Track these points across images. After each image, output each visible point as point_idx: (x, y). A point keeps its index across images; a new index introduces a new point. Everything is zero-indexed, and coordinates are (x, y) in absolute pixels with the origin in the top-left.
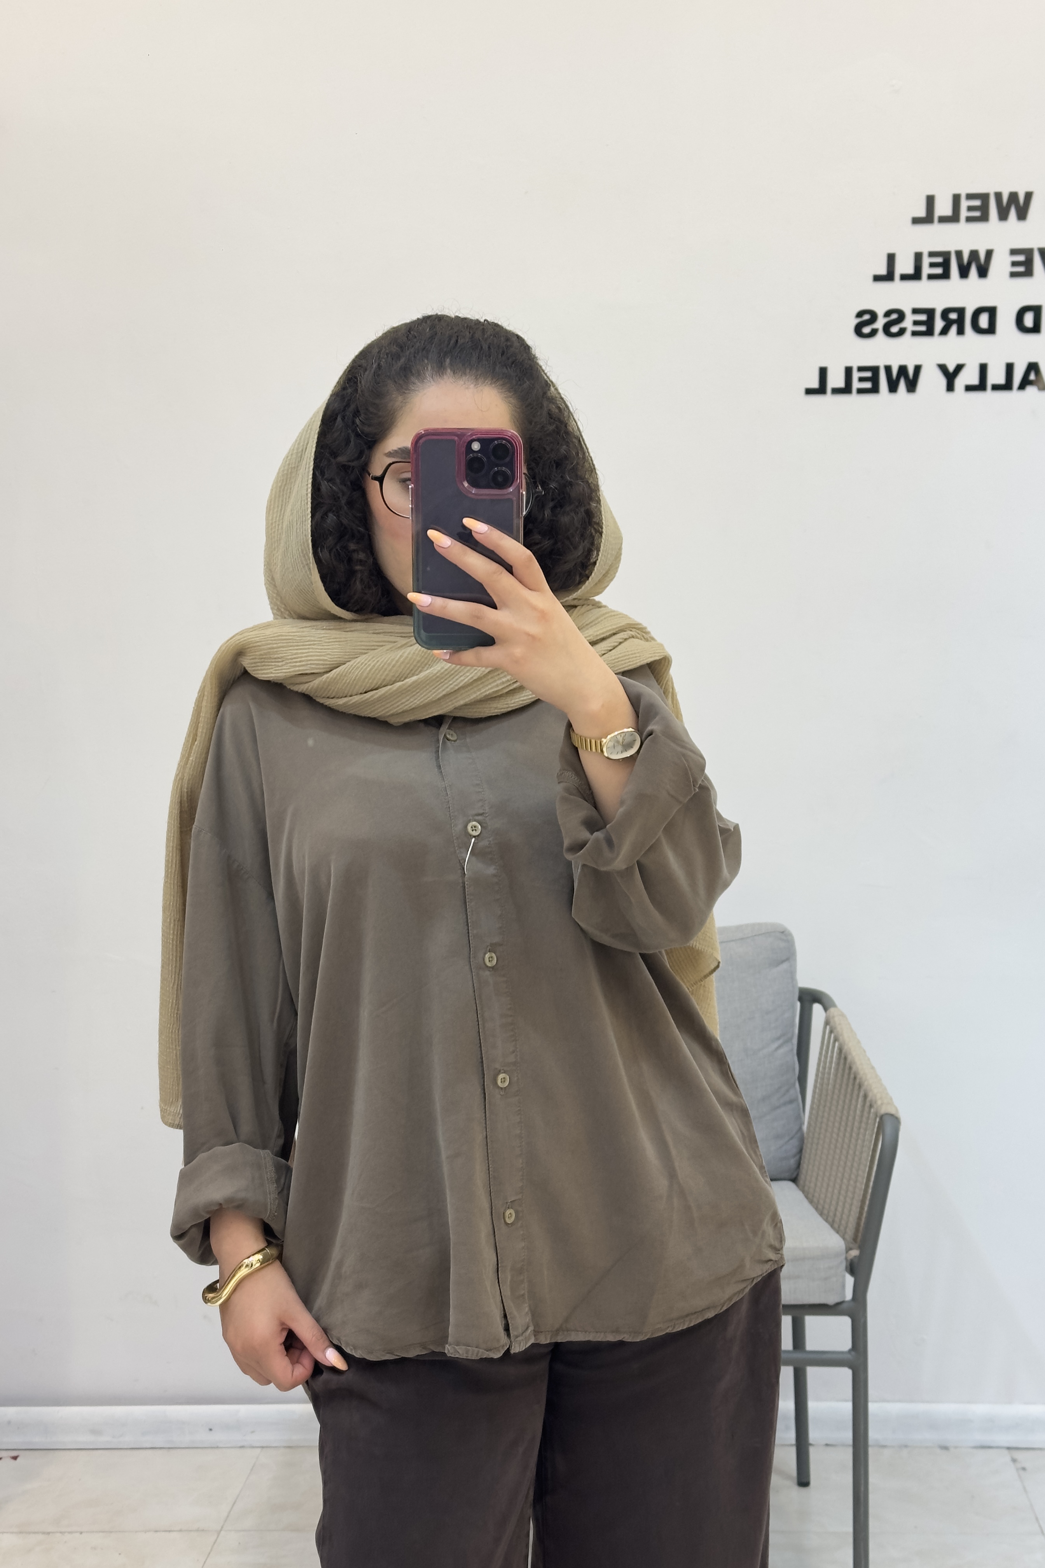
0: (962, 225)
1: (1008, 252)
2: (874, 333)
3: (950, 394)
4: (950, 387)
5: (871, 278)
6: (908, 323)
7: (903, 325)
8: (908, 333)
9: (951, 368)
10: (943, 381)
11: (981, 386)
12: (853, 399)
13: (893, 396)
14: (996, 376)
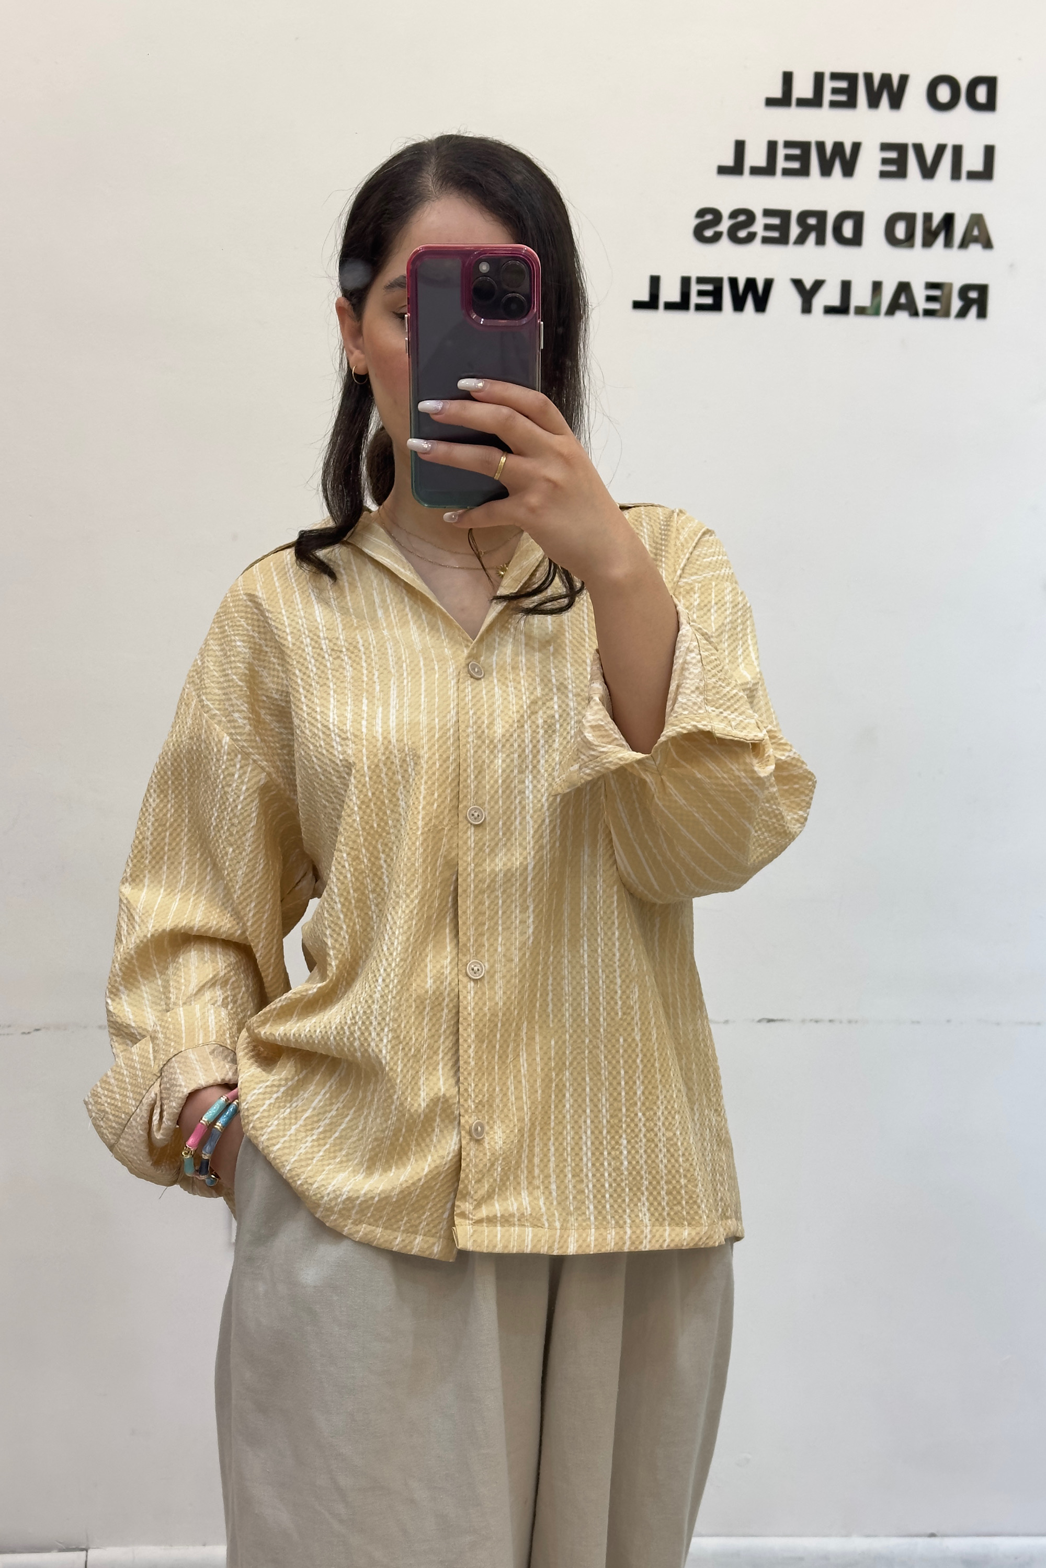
0: (825, 113)
1: (878, 147)
2: (717, 237)
3: (806, 317)
4: (807, 309)
5: (715, 170)
6: (758, 227)
7: (752, 229)
8: (758, 239)
9: (808, 284)
10: (796, 300)
11: (842, 309)
12: (691, 316)
13: (738, 316)
14: (861, 296)
